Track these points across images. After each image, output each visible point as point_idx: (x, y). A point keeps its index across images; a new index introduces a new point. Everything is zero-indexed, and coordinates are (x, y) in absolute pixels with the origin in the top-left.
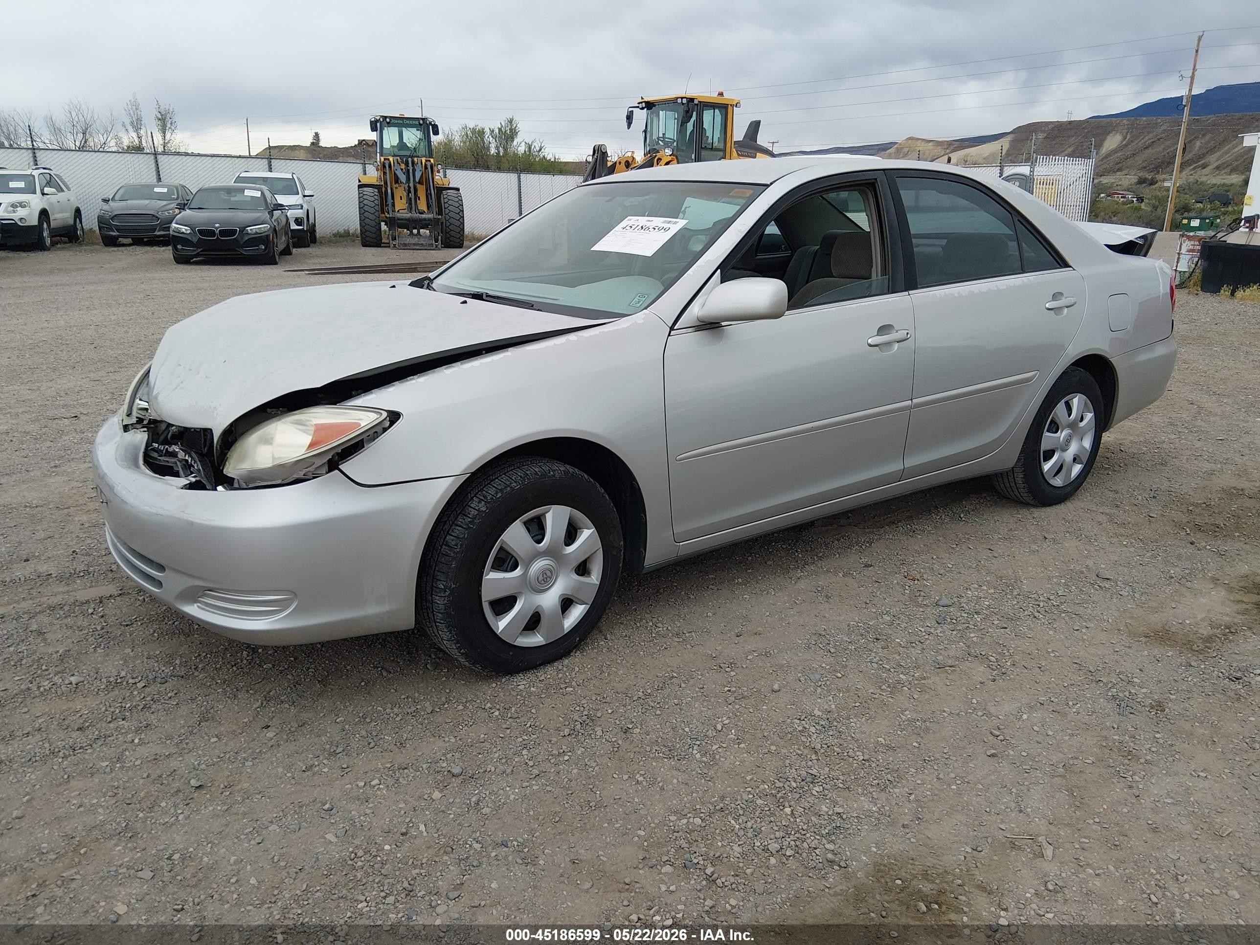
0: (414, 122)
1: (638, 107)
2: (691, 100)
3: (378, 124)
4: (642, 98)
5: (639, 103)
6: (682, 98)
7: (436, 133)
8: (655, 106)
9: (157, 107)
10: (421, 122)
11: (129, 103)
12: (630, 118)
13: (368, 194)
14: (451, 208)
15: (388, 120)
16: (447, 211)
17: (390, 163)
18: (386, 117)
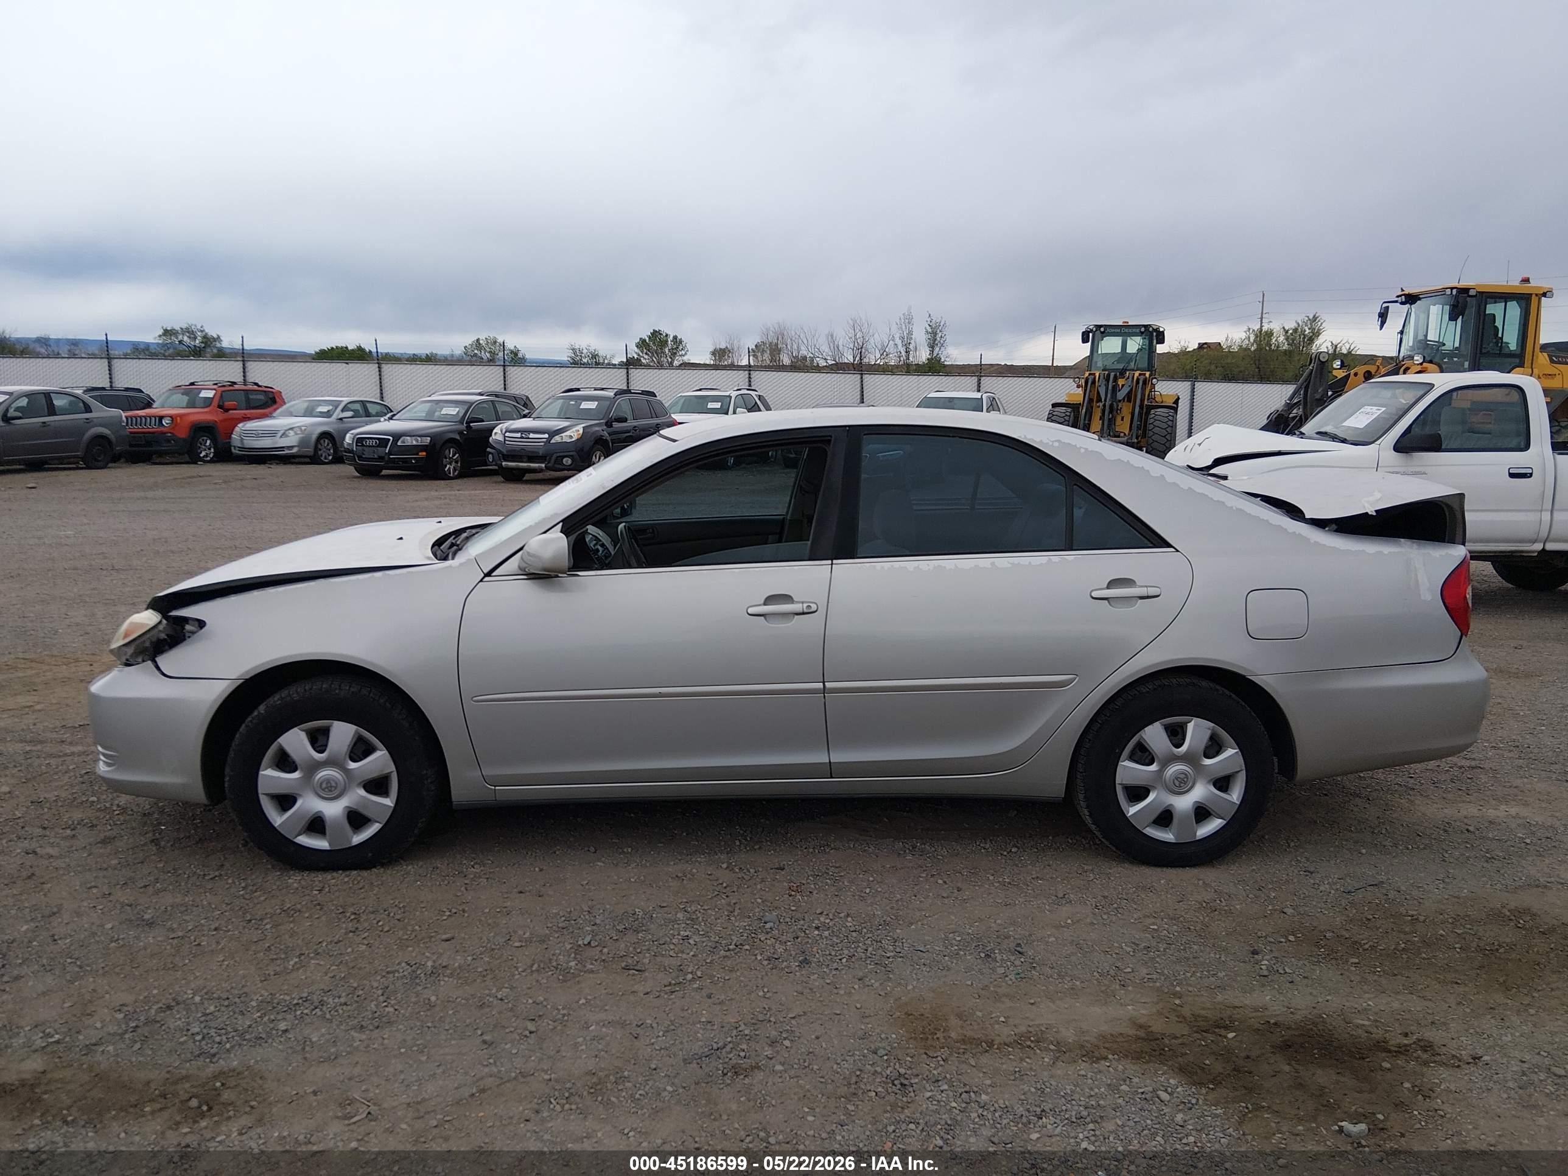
0: (1134, 330)
1: (1396, 302)
2: (1464, 291)
3: (1091, 334)
4: (1402, 290)
5: (1398, 297)
6: (1452, 289)
7: (1161, 341)
8: (1420, 299)
9: (929, 320)
10: (1143, 329)
11: (902, 317)
12: (1383, 316)
13: (1059, 414)
14: (1156, 430)
15: (1102, 329)
16: (1151, 433)
17: (1095, 378)
18: (1101, 326)
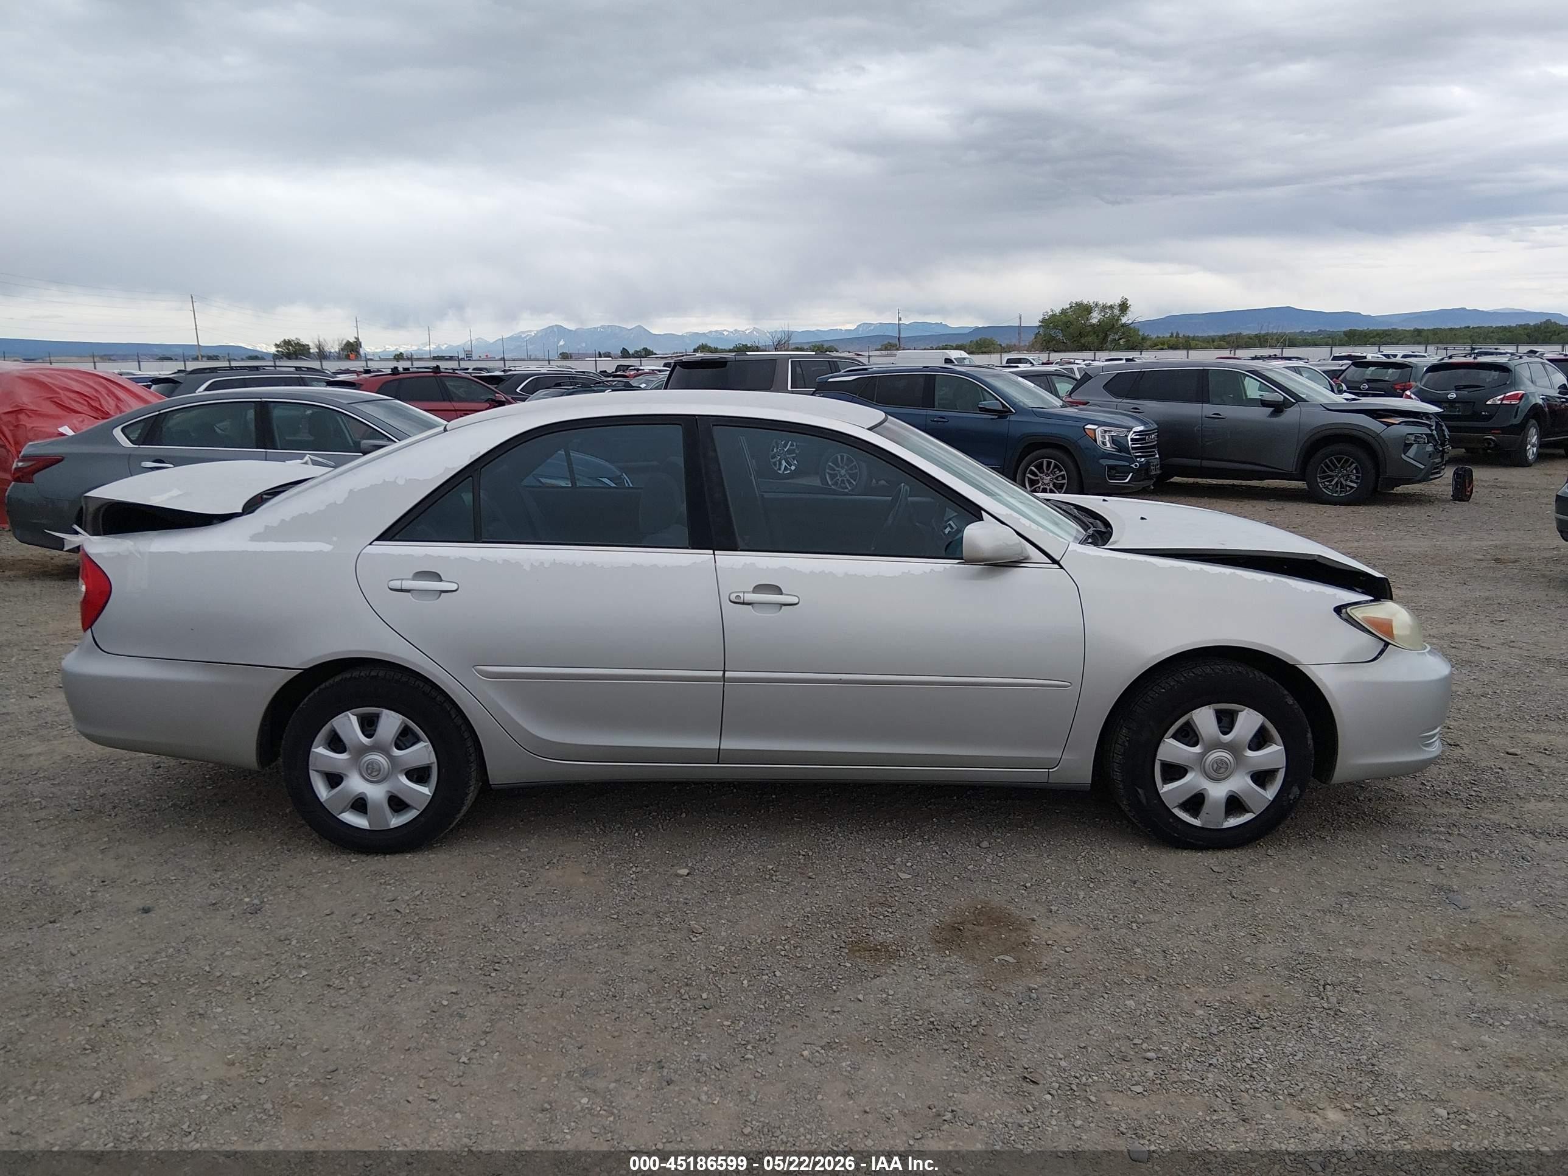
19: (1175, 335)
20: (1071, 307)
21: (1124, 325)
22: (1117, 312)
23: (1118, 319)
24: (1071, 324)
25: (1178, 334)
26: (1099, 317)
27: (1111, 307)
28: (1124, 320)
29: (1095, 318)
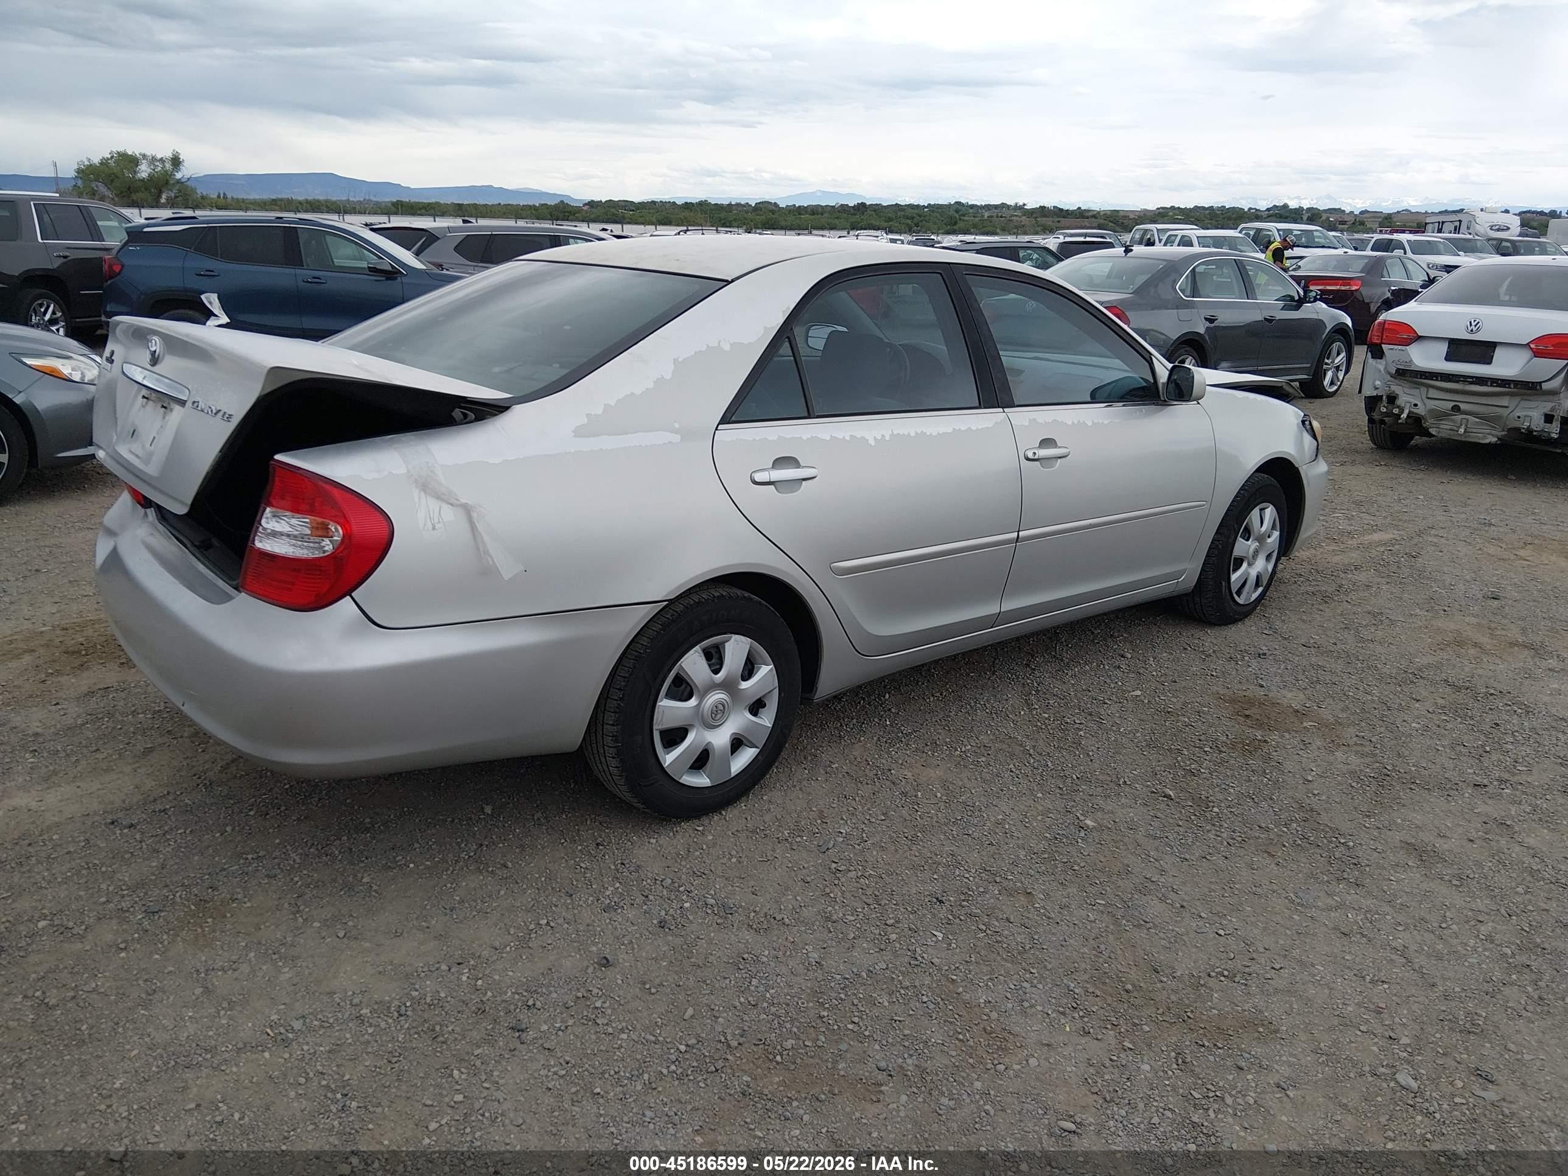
19: (222, 196)
20: (112, 157)
21: (179, 181)
22: (168, 166)
23: (172, 174)
24: (117, 177)
25: (224, 194)
26: (149, 170)
27: (162, 160)
28: (178, 176)
29: (144, 171)
